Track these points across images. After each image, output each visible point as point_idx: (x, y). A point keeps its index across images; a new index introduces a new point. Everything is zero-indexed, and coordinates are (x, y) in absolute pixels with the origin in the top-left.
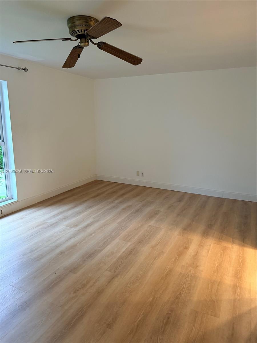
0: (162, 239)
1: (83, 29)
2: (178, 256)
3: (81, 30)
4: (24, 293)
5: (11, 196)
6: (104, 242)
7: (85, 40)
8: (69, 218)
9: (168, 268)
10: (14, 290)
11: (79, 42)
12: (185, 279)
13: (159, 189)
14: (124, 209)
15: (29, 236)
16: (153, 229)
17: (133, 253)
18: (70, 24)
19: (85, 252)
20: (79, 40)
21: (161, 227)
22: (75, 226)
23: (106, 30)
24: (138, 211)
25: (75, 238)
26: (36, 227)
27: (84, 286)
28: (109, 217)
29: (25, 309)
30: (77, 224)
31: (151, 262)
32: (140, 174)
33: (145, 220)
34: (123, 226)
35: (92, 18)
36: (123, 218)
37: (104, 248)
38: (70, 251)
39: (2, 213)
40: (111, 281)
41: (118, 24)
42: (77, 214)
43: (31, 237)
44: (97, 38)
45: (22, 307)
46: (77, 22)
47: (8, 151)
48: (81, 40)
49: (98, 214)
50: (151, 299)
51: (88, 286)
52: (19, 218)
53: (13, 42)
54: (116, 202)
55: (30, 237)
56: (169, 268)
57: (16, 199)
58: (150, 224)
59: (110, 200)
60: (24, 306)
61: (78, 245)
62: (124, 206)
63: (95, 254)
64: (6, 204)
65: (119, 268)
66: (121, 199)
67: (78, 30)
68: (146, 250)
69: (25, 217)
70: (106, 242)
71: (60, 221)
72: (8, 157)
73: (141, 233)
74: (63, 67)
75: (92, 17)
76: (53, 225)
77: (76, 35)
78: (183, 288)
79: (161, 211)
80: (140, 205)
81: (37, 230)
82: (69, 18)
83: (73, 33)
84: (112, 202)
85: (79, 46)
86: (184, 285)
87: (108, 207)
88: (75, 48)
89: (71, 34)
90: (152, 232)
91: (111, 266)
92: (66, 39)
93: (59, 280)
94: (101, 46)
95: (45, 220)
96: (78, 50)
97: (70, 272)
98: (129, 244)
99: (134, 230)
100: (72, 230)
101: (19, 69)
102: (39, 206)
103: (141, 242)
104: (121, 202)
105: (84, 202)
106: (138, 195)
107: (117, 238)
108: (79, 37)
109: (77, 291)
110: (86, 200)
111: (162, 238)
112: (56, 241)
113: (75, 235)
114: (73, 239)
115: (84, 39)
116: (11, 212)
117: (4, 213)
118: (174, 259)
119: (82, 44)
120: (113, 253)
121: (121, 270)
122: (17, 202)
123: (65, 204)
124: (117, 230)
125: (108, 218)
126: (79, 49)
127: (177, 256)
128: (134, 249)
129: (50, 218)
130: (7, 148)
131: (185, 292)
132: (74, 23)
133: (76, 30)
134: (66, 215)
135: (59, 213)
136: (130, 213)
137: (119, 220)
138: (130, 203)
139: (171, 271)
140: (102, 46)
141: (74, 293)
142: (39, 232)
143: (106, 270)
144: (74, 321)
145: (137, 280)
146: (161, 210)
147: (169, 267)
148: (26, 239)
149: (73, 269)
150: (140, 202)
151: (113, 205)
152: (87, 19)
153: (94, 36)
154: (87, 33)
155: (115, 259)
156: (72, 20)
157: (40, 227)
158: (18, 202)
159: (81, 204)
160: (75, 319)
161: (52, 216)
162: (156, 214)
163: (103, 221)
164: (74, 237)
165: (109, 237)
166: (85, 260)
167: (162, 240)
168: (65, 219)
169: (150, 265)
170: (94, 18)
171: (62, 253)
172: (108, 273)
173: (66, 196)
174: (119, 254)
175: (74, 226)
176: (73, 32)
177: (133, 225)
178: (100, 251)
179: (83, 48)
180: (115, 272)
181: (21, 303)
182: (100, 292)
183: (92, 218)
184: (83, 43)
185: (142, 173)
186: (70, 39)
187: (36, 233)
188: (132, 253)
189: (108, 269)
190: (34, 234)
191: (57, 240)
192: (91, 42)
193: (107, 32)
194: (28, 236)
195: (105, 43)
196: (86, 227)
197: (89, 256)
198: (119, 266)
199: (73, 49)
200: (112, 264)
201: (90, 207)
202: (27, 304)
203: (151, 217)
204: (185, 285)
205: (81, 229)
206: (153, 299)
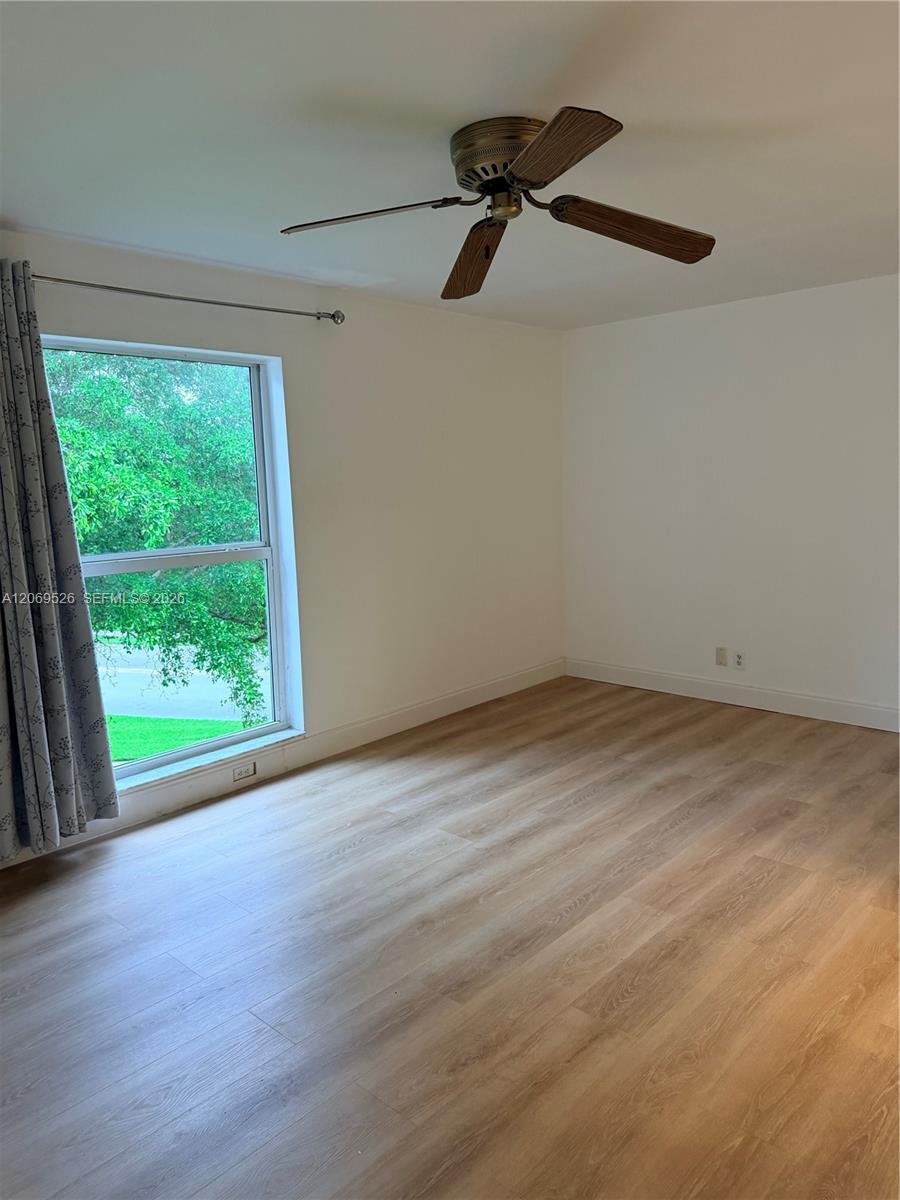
0: (801, 915)
1: (499, 161)
2: (865, 985)
3: (494, 167)
4: (288, 1045)
5: (288, 718)
6: (575, 902)
7: (509, 196)
8: (459, 802)
9: (819, 1030)
10: (259, 1032)
11: (489, 207)
12: (889, 1086)
13: (808, 718)
14: (659, 787)
15: (327, 854)
16: (769, 872)
17: (681, 954)
18: (459, 152)
19: (503, 929)
20: (488, 200)
21: (803, 867)
22: (479, 832)
23: (571, 156)
24: (715, 799)
25: (475, 874)
26: (354, 824)
27: (486, 1051)
28: (598, 813)
29: (285, 1101)
30: (484, 825)
31: (752, 997)
32: (731, 660)
33: (741, 834)
34: (650, 852)
35: (529, 120)
36: (654, 820)
37: (573, 924)
38: (453, 919)
39: (255, 773)
40: (585, 1048)
41: (611, 124)
42: (488, 791)
43: (333, 858)
44: (546, 184)
45: (275, 1092)
46: (482, 142)
47: (282, 577)
48: (493, 200)
49: (561, 797)
50: (738, 1141)
51: (502, 1054)
52: (304, 792)
53: (282, 232)
54: (631, 758)
55: (330, 856)
56: (822, 1031)
57: (299, 728)
58: (758, 853)
59: (606, 752)
60: (284, 1090)
61: (481, 900)
62: (659, 776)
63: (539, 941)
64: (266, 744)
65: (619, 1004)
66: (649, 751)
67: (483, 169)
68: (732, 949)
69: (324, 788)
70: (583, 901)
71: (429, 812)
72: (281, 595)
73: (719, 882)
74: (444, 296)
75: (530, 117)
76: (405, 824)
77: (477, 183)
78: (879, 1118)
79: (808, 806)
80: (721, 777)
81: (354, 836)
82: (454, 132)
83: (467, 177)
84: (617, 758)
85: (491, 218)
86: (884, 1108)
87: (597, 777)
88: (477, 228)
89: (464, 183)
90: (762, 885)
91: (590, 990)
92: (446, 202)
93: (404, 1017)
94: (563, 210)
95: (379, 806)
96: (487, 232)
97: (444, 994)
98: (668, 919)
99: (693, 869)
100: (465, 845)
101: (319, 318)
102: (368, 757)
103: (718, 916)
104: (650, 763)
105: (515, 750)
106: (719, 738)
107: (625, 893)
108: (487, 189)
109: (463, 1065)
110: (524, 747)
111: (805, 909)
112: (409, 879)
113: (472, 865)
114: (467, 878)
115: (506, 193)
116: (281, 770)
117: (261, 773)
118: (846, 997)
119: (499, 212)
120: (603, 945)
121: (627, 1014)
122: (302, 737)
123: (452, 754)
124: (626, 864)
125: (596, 816)
126: (491, 229)
127: (860, 986)
128: (688, 939)
129: (399, 797)
130: (279, 567)
131: (887, 1139)
132: (472, 145)
133: (478, 168)
134: (452, 792)
135: (429, 784)
136: (682, 803)
137: (636, 828)
138: (683, 767)
139: (829, 1041)
140: (568, 210)
141: (452, 1070)
142: (360, 841)
143: (574, 1004)
144: (438, 1173)
145: (686, 1057)
146: (809, 802)
147: (823, 1025)
148: (318, 861)
149: (458, 985)
150: (727, 765)
151: (618, 768)
152: (512, 127)
153: (534, 180)
154: (511, 173)
155: (609, 970)
156: (465, 139)
157: (363, 827)
158: (305, 738)
159: (504, 760)
160: (444, 1167)
161: (404, 794)
162: (789, 814)
163: (577, 827)
164: (471, 871)
165: (595, 886)
166: (499, 959)
167: (802, 918)
168: (448, 804)
169: (746, 1008)
170: (534, 120)
171: (424, 922)
172: (578, 1019)
173: (456, 727)
174: (628, 953)
175: (473, 833)
176: (467, 175)
177: (689, 849)
178: (559, 931)
179: (503, 225)
180: (604, 1015)
181: (275, 1077)
182: (542, 1083)
183: (539, 811)
184: (500, 209)
185: (739, 657)
186: (457, 200)
187: (350, 847)
188: (677, 952)
189: (581, 1004)
190: (344, 850)
191: (413, 876)
192: (528, 200)
193: (576, 157)
194: (324, 852)
195: (576, 200)
196: (513, 841)
197: (517, 944)
198: (624, 997)
199: (471, 231)
200: (595, 986)
201: (535, 771)
202: (292, 1085)
203: (766, 823)
204: (889, 1108)
205: (494, 846)
206: (746, 1144)
